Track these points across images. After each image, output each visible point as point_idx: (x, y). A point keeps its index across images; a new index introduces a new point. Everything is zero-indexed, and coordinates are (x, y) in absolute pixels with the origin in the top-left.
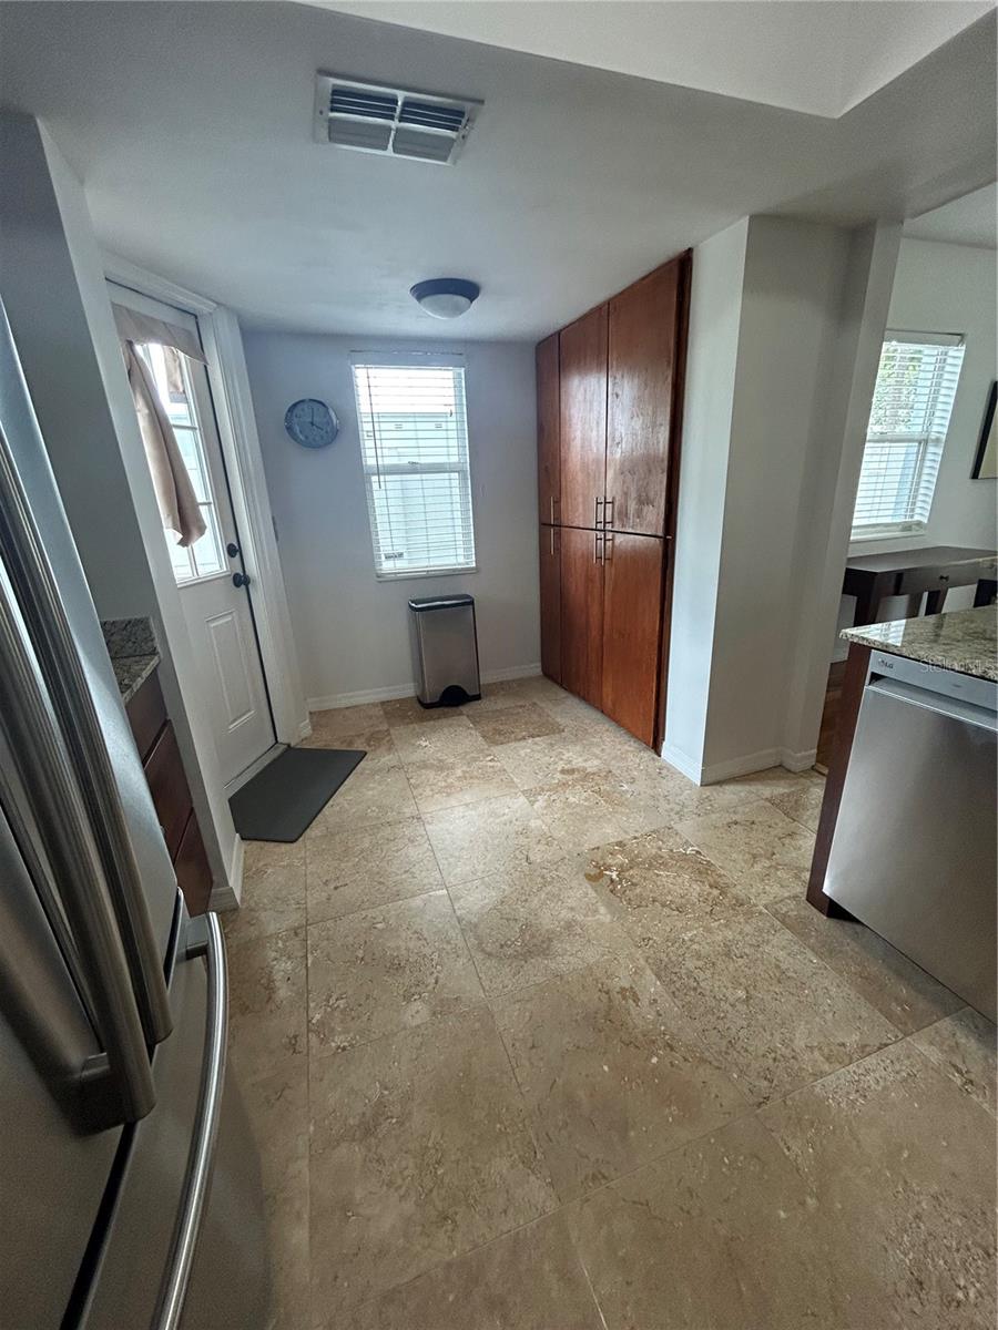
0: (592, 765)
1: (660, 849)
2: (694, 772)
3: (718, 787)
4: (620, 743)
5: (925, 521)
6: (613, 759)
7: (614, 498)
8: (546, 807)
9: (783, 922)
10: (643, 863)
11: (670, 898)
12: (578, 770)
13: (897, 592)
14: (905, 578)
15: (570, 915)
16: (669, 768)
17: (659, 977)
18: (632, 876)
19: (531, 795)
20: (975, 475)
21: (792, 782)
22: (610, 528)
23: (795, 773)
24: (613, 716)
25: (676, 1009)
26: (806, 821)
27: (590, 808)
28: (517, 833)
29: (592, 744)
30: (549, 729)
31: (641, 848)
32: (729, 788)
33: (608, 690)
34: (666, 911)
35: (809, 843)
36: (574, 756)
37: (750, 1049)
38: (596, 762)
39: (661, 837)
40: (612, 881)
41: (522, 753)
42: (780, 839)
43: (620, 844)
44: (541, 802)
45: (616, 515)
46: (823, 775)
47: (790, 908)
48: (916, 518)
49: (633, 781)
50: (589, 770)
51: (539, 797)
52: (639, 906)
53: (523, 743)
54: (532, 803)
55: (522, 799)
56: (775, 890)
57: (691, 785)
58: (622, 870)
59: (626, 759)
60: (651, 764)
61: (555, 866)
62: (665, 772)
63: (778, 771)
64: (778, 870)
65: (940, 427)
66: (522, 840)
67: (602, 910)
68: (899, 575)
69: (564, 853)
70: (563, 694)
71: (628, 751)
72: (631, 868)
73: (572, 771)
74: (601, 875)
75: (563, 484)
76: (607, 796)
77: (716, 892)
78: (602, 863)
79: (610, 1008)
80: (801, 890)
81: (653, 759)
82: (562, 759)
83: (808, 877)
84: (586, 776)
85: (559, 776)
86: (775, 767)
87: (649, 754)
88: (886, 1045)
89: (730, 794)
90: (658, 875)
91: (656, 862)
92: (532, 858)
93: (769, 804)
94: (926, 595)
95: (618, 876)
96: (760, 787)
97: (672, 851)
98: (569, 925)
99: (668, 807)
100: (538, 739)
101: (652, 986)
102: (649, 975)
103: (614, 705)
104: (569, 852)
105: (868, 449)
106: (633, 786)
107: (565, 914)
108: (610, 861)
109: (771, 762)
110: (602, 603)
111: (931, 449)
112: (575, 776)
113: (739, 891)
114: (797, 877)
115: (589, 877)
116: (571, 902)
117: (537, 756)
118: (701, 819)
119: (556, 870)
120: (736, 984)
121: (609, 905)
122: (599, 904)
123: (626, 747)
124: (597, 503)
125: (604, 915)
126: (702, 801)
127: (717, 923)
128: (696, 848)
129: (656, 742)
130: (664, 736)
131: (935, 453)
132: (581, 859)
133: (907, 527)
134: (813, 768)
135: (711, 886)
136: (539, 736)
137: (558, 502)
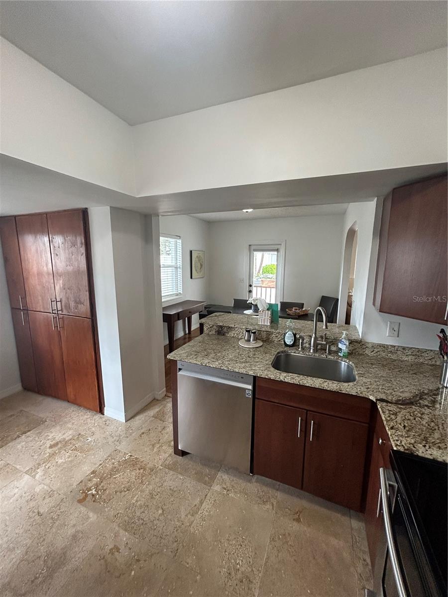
0: (68, 435)
1: (113, 464)
2: (121, 418)
3: (133, 419)
4: (82, 415)
5: (182, 292)
6: (80, 426)
7: (61, 299)
8: (44, 475)
9: (169, 469)
10: (107, 476)
11: (123, 486)
12: (60, 441)
13: (179, 320)
14: (180, 315)
15: (74, 530)
16: (109, 419)
17: (126, 530)
18: (103, 487)
19: (31, 472)
20: (191, 278)
21: (160, 404)
22: (61, 313)
23: (160, 400)
24: (75, 402)
25: (137, 540)
26: (168, 420)
27: (71, 461)
28: (27, 502)
29: (66, 423)
30: (36, 424)
31: (104, 469)
32: (137, 418)
33: (70, 390)
34: (123, 493)
35: (171, 428)
36: (56, 434)
37: (168, 533)
38: (70, 432)
39: (113, 458)
40: (93, 495)
41: (19, 446)
42: (160, 432)
43: (93, 472)
44: (40, 472)
45: (63, 307)
46: (170, 397)
47: (170, 461)
48: (179, 291)
49: (93, 433)
50: (67, 439)
51: (38, 471)
52: (110, 500)
53: (18, 440)
54: (34, 477)
55: (27, 477)
56: (164, 456)
57: (121, 424)
58: (97, 486)
59: (87, 423)
60: (100, 421)
61: (58, 508)
62: (108, 422)
63: (154, 401)
64: (162, 446)
65: (180, 263)
66: (32, 504)
67: (91, 514)
68: (178, 314)
69: (62, 496)
70: (40, 398)
71: (87, 418)
72: (102, 482)
73: (57, 444)
74: (87, 496)
75: (27, 289)
76: (81, 450)
77: (142, 471)
78: (85, 489)
79: (107, 566)
80: (171, 450)
81: (101, 418)
82: (48, 440)
83: (173, 443)
84: (65, 443)
85: (48, 450)
86: (152, 401)
87: (98, 416)
88: (207, 495)
89: (139, 420)
90: (115, 478)
91: (114, 471)
92: (42, 511)
93: (154, 418)
94: (187, 318)
95: (95, 491)
96: (149, 412)
97: (119, 461)
98: (74, 537)
99: (113, 440)
100: (29, 433)
101: (124, 536)
102: (122, 532)
103: (75, 396)
104: (64, 494)
105: (162, 270)
106: (94, 436)
107: (71, 531)
108: (90, 485)
109: (150, 400)
110: (61, 348)
111: (179, 270)
112: (59, 446)
113: (150, 465)
114: (169, 446)
115: (80, 501)
116: (72, 523)
117: (31, 444)
118: (129, 438)
119: (60, 509)
120: (157, 508)
121: (94, 510)
122: (89, 512)
123: (86, 417)
124: (51, 301)
125: (93, 517)
126: (127, 429)
127: (145, 486)
128: (130, 454)
129: (100, 408)
130: (104, 405)
131: (180, 271)
132: (73, 494)
133: (177, 295)
134: (165, 395)
135: (139, 469)
136: (29, 431)
137: (24, 298)
